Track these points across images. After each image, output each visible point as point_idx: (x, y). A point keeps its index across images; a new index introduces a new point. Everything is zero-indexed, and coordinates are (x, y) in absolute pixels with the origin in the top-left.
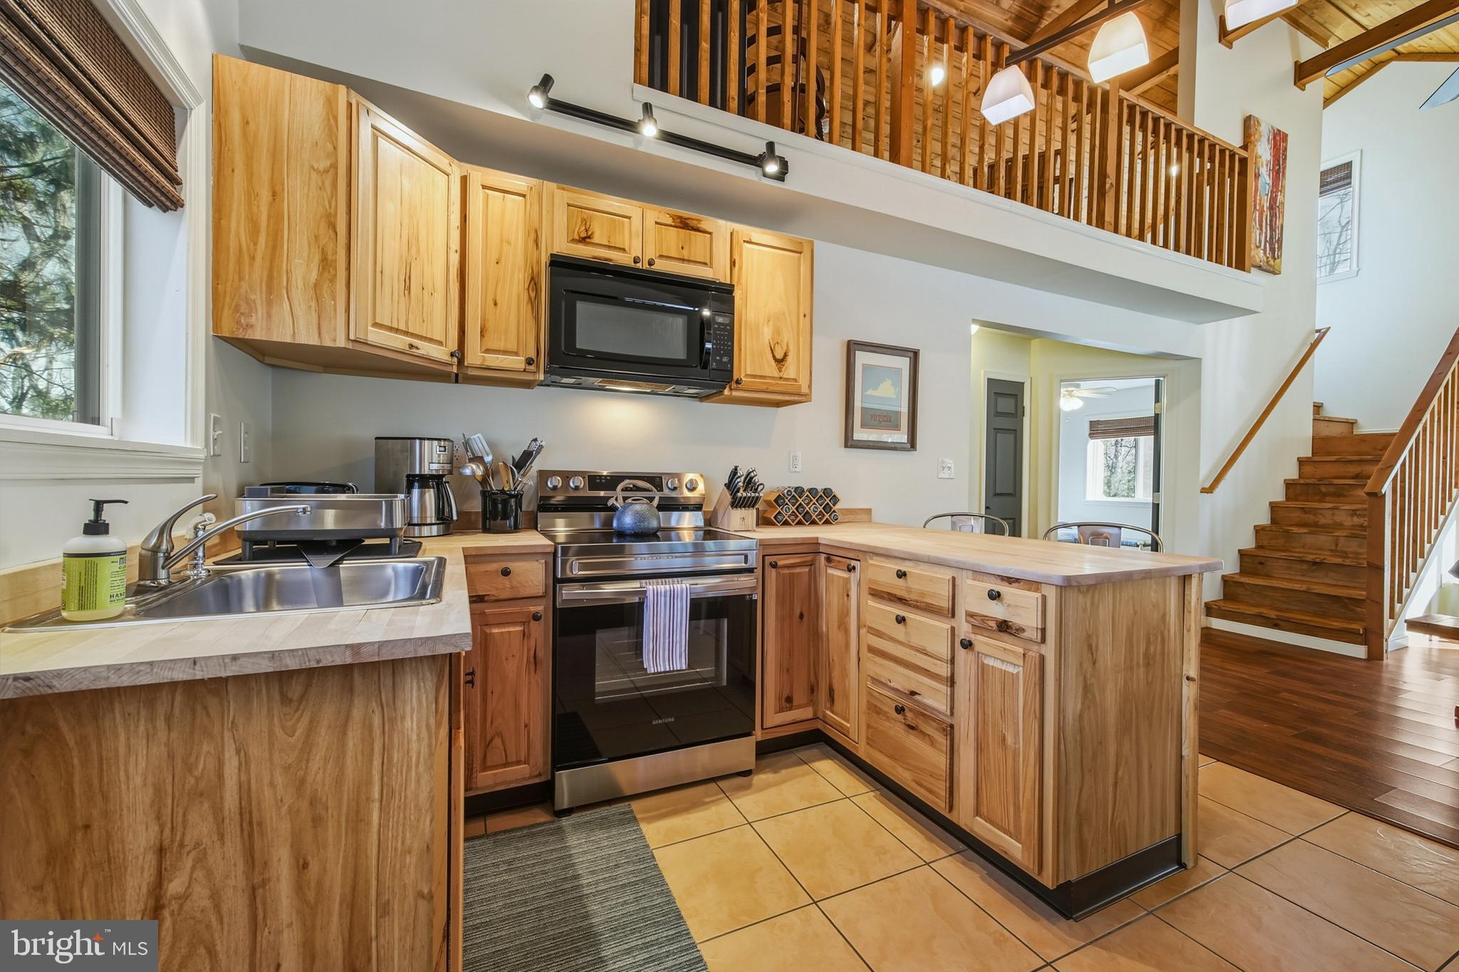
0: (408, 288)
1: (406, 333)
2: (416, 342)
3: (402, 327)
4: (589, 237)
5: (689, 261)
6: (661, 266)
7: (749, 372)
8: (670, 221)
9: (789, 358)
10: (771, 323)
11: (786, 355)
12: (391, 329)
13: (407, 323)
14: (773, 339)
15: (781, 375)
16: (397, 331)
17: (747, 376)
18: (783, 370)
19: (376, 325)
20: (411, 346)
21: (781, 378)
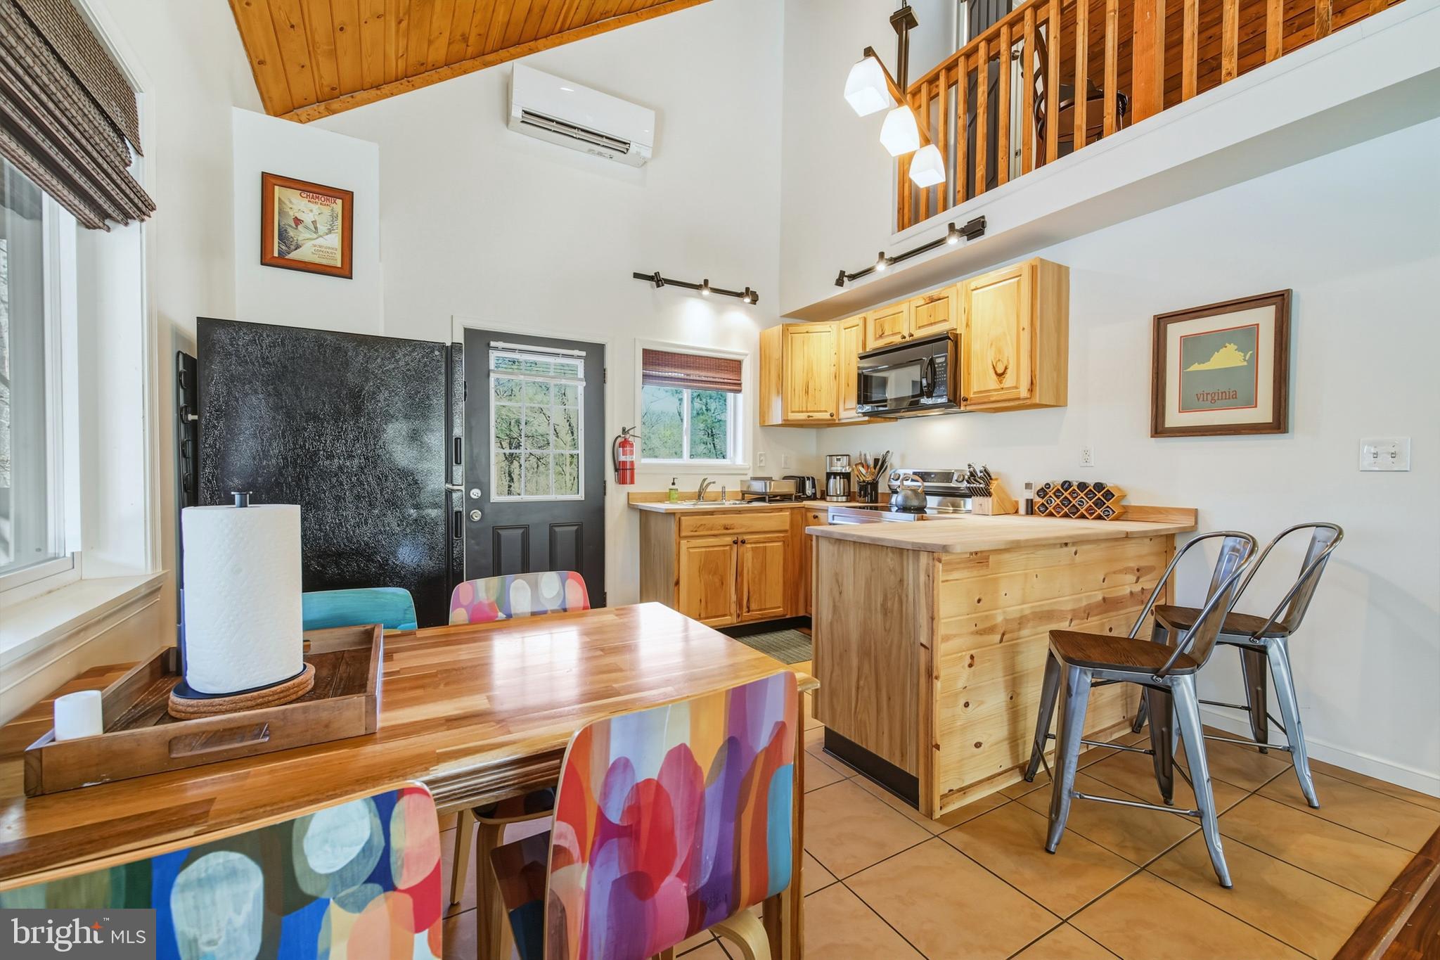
0: (807, 392)
1: (807, 412)
2: (810, 414)
3: (804, 409)
4: (883, 334)
5: (935, 323)
6: (920, 334)
7: (975, 390)
8: (923, 302)
9: (1009, 371)
10: (993, 346)
11: (1006, 368)
12: (799, 412)
13: (807, 408)
14: (995, 359)
15: (1002, 386)
16: (802, 412)
17: (975, 393)
18: (1004, 381)
19: (793, 412)
20: (809, 416)
21: (1002, 389)
